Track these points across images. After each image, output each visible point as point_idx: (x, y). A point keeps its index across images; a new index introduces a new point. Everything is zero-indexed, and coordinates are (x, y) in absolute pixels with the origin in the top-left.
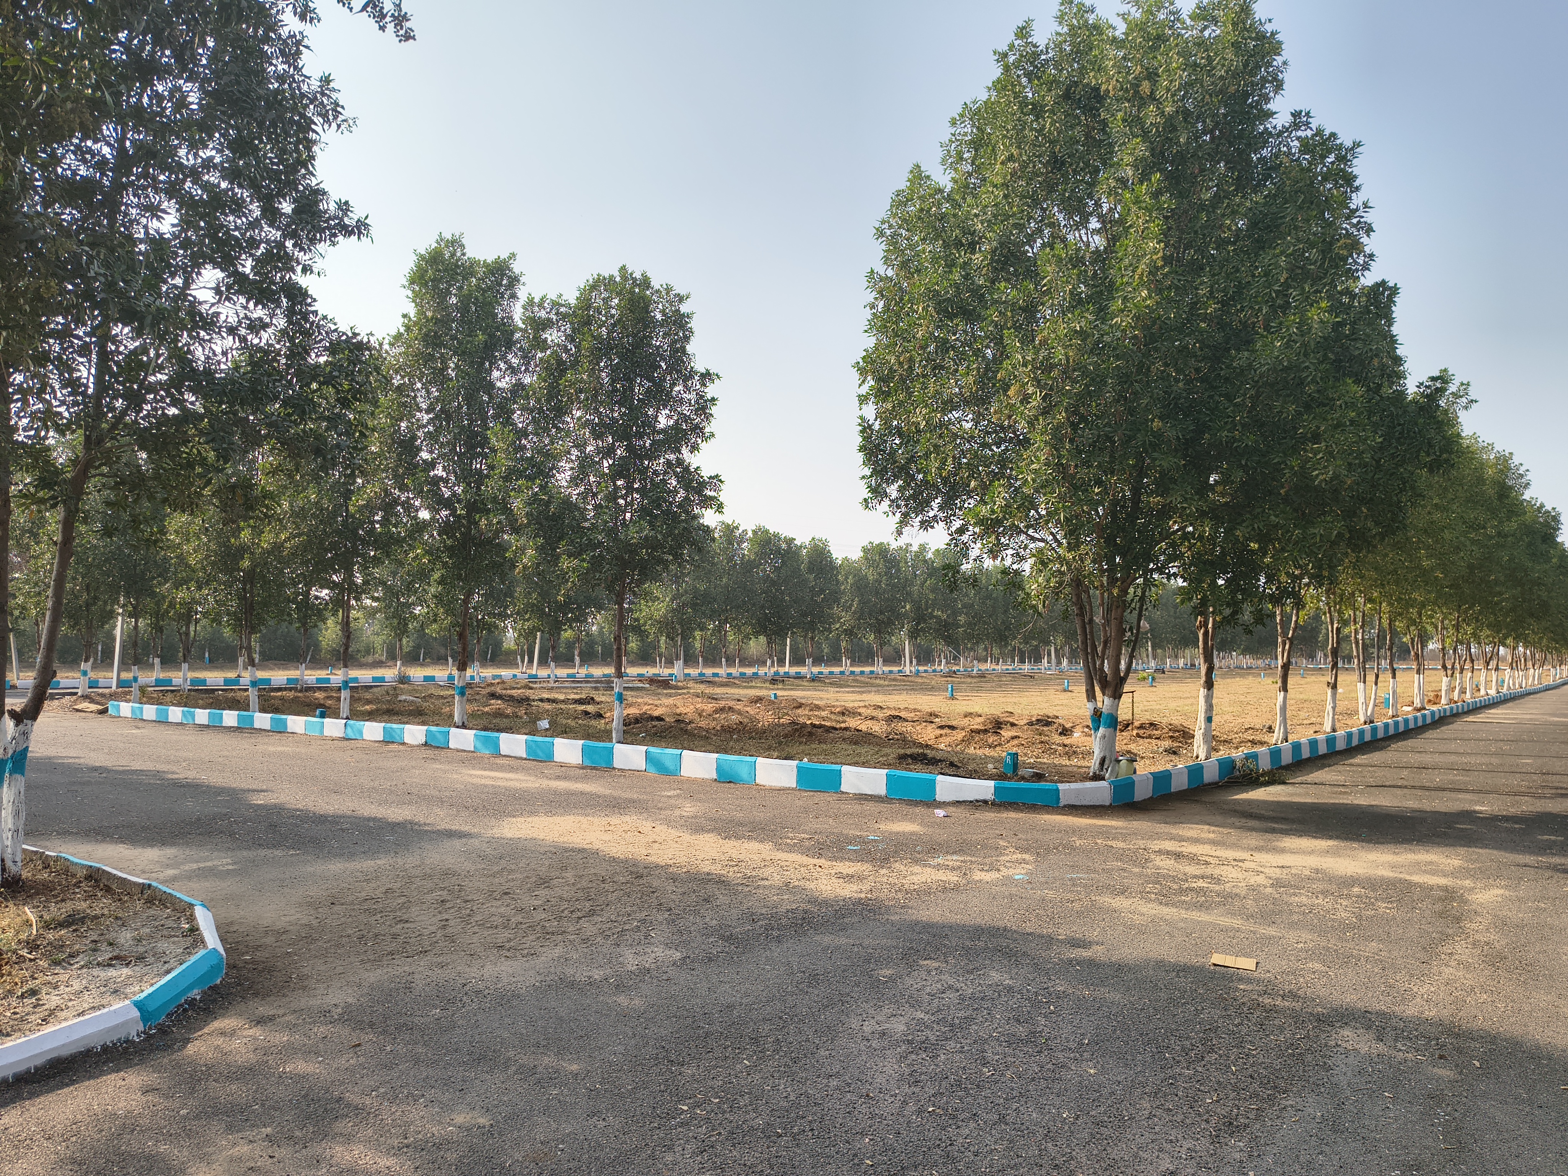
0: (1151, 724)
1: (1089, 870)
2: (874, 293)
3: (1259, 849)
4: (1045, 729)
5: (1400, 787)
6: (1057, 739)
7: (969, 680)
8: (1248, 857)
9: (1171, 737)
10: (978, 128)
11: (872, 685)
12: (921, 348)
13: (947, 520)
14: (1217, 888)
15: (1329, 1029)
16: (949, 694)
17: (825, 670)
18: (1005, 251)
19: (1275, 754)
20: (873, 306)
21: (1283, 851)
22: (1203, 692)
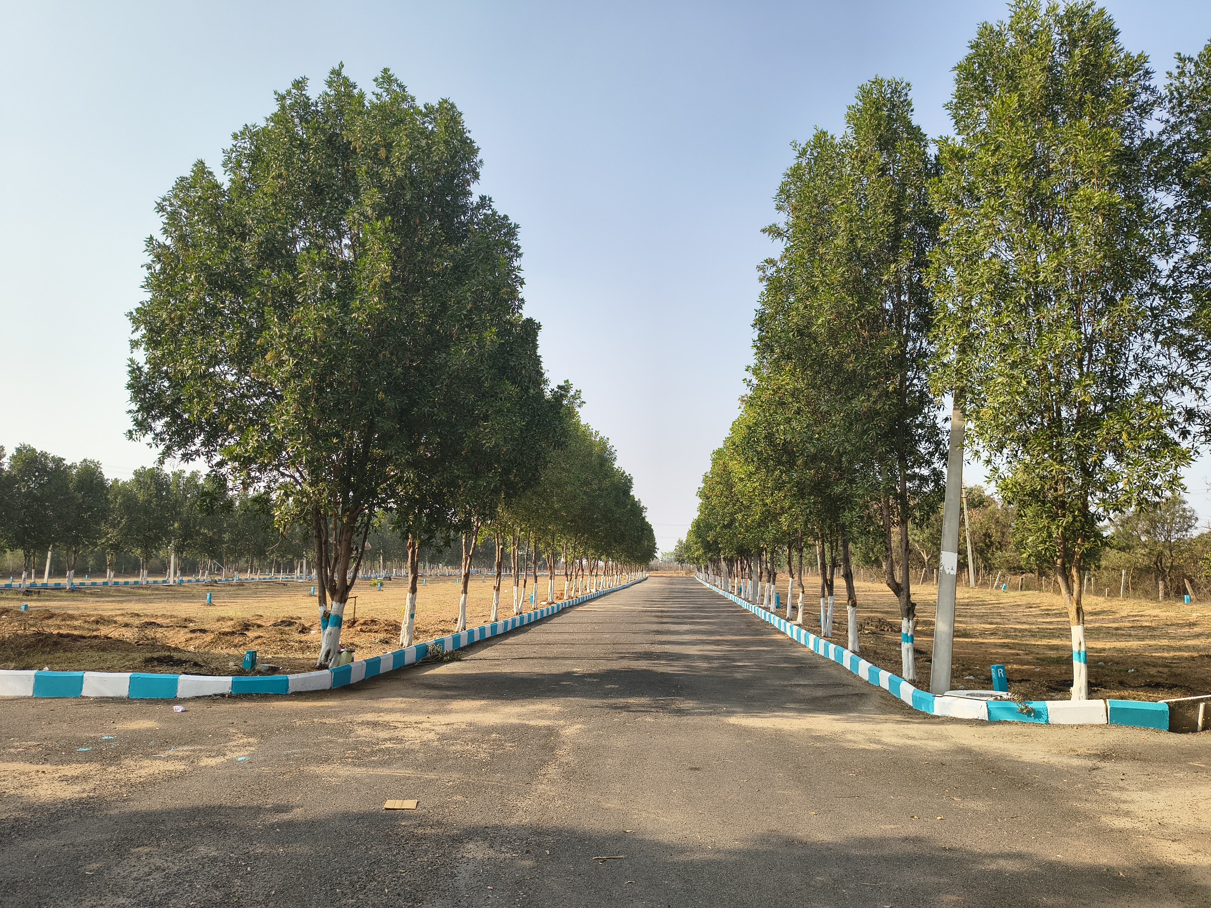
0: (372, 621)
1: (303, 745)
2: (152, 257)
3: (434, 712)
4: (287, 628)
5: (533, 658)
6: (297, 636)
7: (228, 588)
8: (426, 719)
9: (386, 630)
10: (256, 147)
11: (135, 595)
12: (191, 309)
13: (209, 456)
14: (399, 746)
15: (459, 845)
16: (207, 601)
17: (87, 580)
18: (270, 246)
19: (456, 639)
20: (149, 267)
21: (450, 712)
22: (409, 595)
